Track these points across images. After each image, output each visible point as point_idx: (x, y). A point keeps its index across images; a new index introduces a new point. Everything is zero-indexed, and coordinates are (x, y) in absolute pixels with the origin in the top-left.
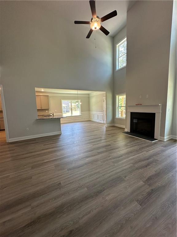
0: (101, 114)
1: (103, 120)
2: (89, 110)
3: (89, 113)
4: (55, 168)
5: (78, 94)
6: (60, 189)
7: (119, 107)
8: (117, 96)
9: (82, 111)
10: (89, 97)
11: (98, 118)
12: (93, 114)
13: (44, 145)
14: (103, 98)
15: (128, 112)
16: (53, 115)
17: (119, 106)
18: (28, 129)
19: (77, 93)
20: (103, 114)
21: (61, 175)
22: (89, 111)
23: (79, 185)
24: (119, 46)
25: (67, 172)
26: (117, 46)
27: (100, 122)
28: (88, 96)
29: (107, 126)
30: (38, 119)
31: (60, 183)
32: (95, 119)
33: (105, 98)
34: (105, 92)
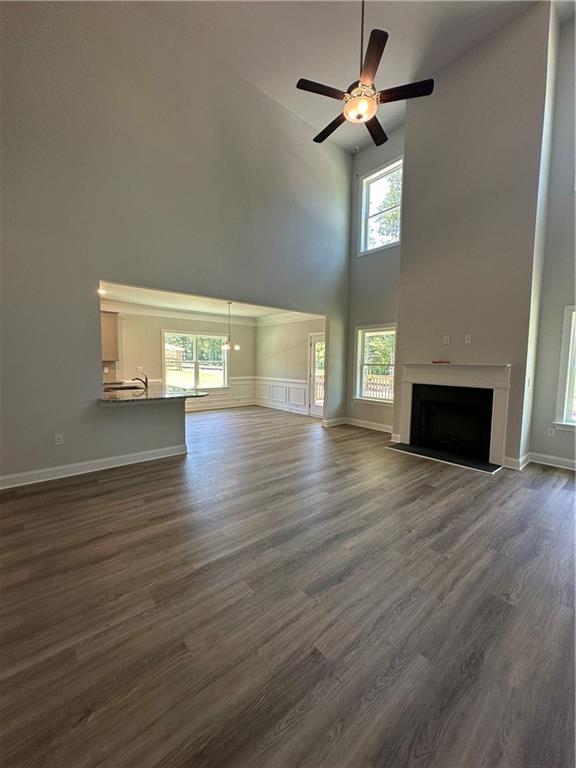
0: (301, 386)
1: (307, 405)
2: (255, 370)
3: (255, 380)
4: (250, 590)
5: (229, 316)
6: (331, 675)
7: (365, 367)
8: (360, 332)
9: (232, 372)
10: (255, 330)
11: (287, 399)
12: (268, 383)
13: (147, 501)
14: (311, 334)
15: (405, 382)
16: (146, 384)
17: (366, 362)
18: (59, 439)
19: (225, 311)
20: (306, 387)
21: (298, 618)
22: (255, 375)
23: (389, 647)
24: (369, 184)
25: (311, 602)
26: (365, 181)
27: (296, 410)
28: (252, 324)
29: (328, 423)
30: (103, 398)
31: (315, 652)
32: (278, 401)
33: (324, 333)
34: (324, 317)
